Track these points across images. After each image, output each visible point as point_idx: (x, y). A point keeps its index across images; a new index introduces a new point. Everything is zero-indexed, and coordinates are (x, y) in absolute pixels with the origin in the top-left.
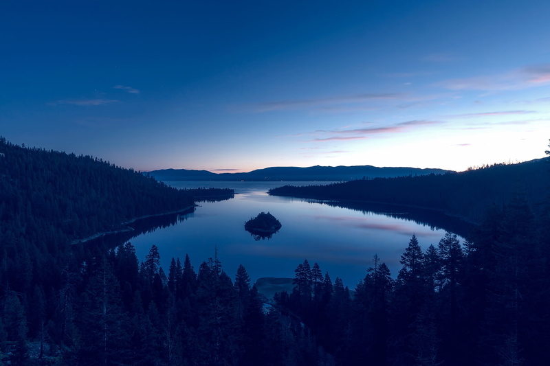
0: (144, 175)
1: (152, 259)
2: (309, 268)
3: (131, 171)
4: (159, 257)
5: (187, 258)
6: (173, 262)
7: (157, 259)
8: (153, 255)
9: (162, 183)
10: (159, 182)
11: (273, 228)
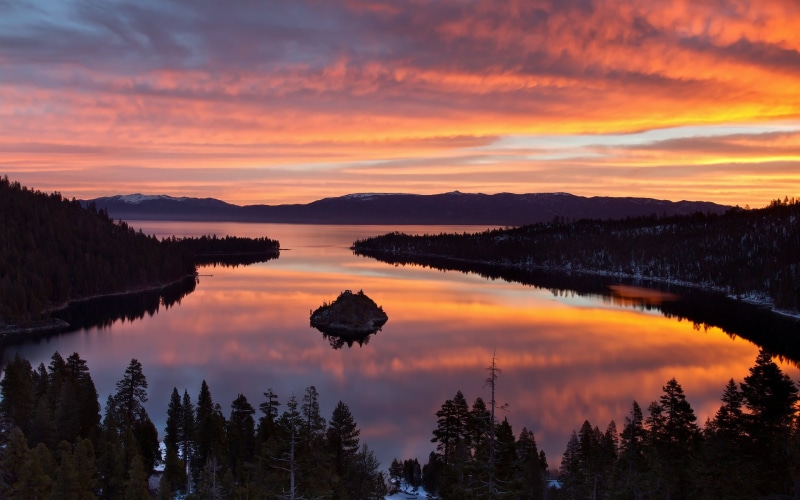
0: (84, 206)
1: (131, 389)
2: (466, 407)
3: (56, 197)
4: (145, 385)
5: (205, 387)
6: (176, 396)
7: (140, 387)
8: (132, 382)
9: (124, 226)
10: (116, 222)
11: (371, 323)
